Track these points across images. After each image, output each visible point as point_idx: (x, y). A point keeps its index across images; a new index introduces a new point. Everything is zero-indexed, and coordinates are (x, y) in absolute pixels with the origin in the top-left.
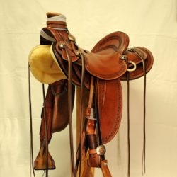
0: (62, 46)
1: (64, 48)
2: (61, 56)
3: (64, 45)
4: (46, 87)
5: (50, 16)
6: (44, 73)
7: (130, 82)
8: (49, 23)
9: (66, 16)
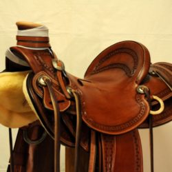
0: (42, 81)
1: (46, 86)
2: (41, 100)
3: (47, 81)
4: (15, 132)
5: (21, 27)
6: (11, 112)
7: (154, 129)
8: (20, 39)
9: (49, 27)
